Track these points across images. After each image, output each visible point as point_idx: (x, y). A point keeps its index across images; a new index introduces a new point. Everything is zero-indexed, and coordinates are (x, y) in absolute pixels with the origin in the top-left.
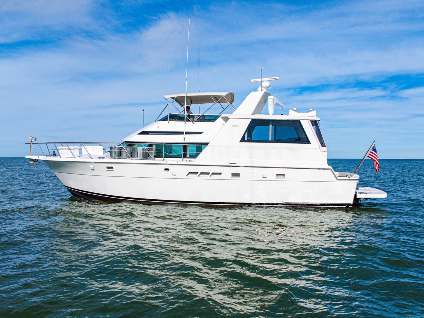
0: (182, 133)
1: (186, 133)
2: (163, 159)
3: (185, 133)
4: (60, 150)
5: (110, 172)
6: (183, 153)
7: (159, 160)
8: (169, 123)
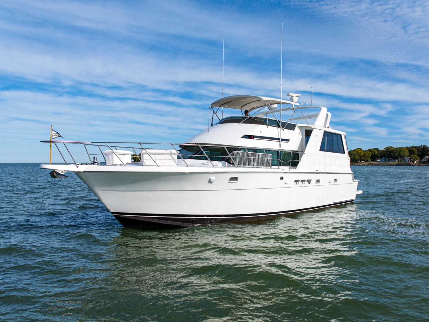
0: (278, 139)
1: (283, 140)
2: (279, 168)
3: (281, 140)
4: (144, 155)
5: (234, 184)
6: (292, 161)
7: (275, 169)
8: (267, 127)
